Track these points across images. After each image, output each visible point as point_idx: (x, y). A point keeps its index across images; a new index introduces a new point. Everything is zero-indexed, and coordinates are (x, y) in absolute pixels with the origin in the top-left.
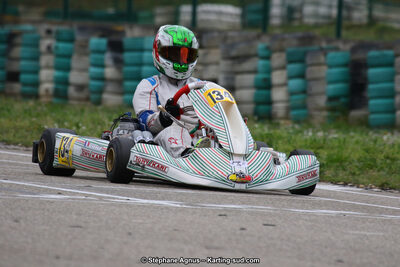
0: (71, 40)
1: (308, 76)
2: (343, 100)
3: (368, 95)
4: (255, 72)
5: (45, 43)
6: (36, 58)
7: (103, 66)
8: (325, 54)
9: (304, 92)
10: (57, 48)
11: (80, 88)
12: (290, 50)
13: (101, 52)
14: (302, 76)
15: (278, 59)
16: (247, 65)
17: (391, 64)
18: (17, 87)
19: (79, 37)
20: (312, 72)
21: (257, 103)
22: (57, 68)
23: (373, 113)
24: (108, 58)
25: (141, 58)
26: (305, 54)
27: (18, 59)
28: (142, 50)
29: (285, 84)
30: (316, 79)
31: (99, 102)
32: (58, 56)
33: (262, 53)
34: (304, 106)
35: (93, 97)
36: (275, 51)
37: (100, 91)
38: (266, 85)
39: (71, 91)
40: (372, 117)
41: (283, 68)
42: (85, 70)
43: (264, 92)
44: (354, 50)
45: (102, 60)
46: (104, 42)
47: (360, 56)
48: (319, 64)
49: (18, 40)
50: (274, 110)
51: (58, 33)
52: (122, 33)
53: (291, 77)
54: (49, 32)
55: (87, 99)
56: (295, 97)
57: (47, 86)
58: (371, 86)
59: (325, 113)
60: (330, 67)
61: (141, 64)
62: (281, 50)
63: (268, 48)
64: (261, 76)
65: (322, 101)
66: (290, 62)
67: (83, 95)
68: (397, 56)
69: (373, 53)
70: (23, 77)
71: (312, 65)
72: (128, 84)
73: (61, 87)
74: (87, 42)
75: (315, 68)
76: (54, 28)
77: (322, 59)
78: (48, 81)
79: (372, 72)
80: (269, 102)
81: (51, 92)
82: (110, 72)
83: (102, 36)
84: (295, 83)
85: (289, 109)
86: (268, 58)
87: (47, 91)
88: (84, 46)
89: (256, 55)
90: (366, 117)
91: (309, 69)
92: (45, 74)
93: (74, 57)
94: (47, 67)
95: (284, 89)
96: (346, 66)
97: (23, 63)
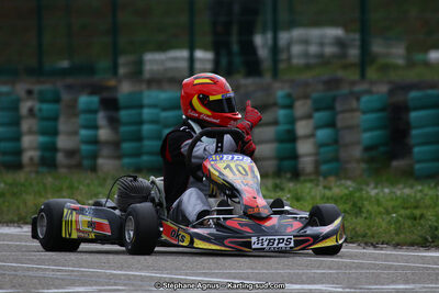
0: (57, 100)
1: (339, 124)
2: (382, 149)
3: (413, 141)
4: (275, 123)
5: (25, 107)
6: (16, 122)
7: (96, 127)
8: (358, 99)
9: (336, 142)
10: (40, 110)
11: (71, 153)
12: (315, 95)
13: (95, 112)
14: (331, 124)
15: (301, 108)
16: (267, 117)
19: (66, 97)
20: (341, 120)
21: (281, 158)
22: (43, 133)
23: (419, 162)
24: (101, 118)
25: (140, 114)
26: (334, 99)
28: (141, 106)
29: (312, 135)
30: (350, 128)
31: (94, 169)
32: (44, 119)
33: (281, 101)
34: (336, 159)
35: (86, 163)
36: (298, 98)
37: (94, 156)
38: (290, 138)
39: (60, 157)
40: (417, 166)
41: (309, 117)
42: (76, 133)
43: (288, 146)
44: (391, 92)
45: (95, 120)
46: (95, 99)
47: (399, 98)
48: (352, 110)
50: (301, 166)
51: (40, 93)
52: (115, 89)
53: (319, 127)
54: (30, 93)
55: (79, 166)
56: (322, 150)
57: (31, 154)
58: (414, 132)
59: (363, 166)
60: (364, 112)
61: (141, 123)
62: (306, 97)
63: (289, 96)
64: (282, 128)
65: (357, 152)
66: (317, 110)
67: (73, 161)
69: (413, 94)
70: (2, 145)
71: (344, 111)
72: (126, 146)
73: (48, 154)
74: (76, 101)
75: (347, 115)
76: (37, 88)
77: (354, 104)
78: (33, 149)
79: (414, 115)
80: (294, 156)
81: (36, 159)
82: (104, 133)
83: (92, 93)
84: (323, 134)
85: (317, 164)
86: (290, 106)
87: (31, 159)
88: (73, 105)
89: (275, 104)
90: (411, 166)
91: (340, 116)
92: (27, 141)
93: (62, 120)
94: (30, 132)
95: (311, 140)
96: (382, 110)
97: (1, 129)
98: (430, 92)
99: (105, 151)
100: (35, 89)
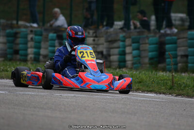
0: (41, 35)
1: (141, 49)
2: (156, 59)
3: (167, 56)
4: (119, 47)
5: (30, 36)
6: (26, 43)
7: (54, 46)
8: (148, 39)
9: (139, 56)
10: (35, 38)
11: (45, 56)
12: (133, 37)
13: (54, 40)
14: (138, 49)
15: (128, 41)
16: (115, 45)
17: (176, 43)
18: (18, 57)
20: (143, 47)
21: (120, 62)
22: (35, 47)
23: (168, 65)
24: (57, 43)
26: (139, 39)
27: (18, 44)
29: (131, 53)
30: (144, 50)
33: (121, 39)
34: (140, 63)
36: (127, 38)
38: (123, 54)
39: (41, 58)
40: (167, 67)
41: (130, 45)
42: (47, 49)
43: (123, 57)
44: (160, 37)
45: (54, 44)
46: (55, 35)
48: (146, 44)
49: (19, 35)
50: (127, 65)
51: (35, 32)
52: (64, 31)
53: (134, 49)
54: (31, 31)
56: (135, 59)
57: (31, 56)
58: (167, 53)
59: (148, 65)
60: (150, 44)
62: (130, 37)
63: (124, 37)
64: (121, 49)
65: (147, 60)
66: (133, 43)
68: (178, 39)
69: (168, 38)
70: (21, 52)
73: (37, 56)
74: (48, 35)
75: (144, 45)
77: (147, 41)
78: (31, 54)
79: (167, 46)
80: (125, 61)
81: (33, 59)
83: (54, 33)
84: (135, 52)
85: (133, 64)
86: (124, 41)
87: (31, 58)
88: (47, 37)
89: (119, 40)
90: (165, 66)
91: (141, 46)
92: (30, 51)
93: (42, 43)
94: (31, 47)
95: (131, 55)
96: (156, 44)
97: (21, 46)
98: (174, 37)
100: (34, 30)
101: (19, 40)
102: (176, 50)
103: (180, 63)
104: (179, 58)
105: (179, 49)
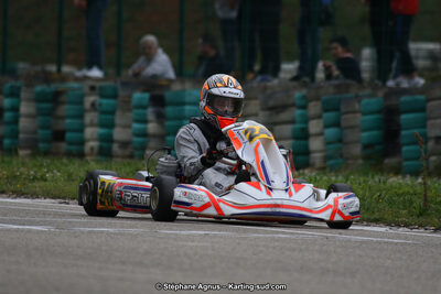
0: (115, 96)
1: (343, 123)
2: (378, 148)
3: (403, 141)
4: (292, 122)
5: (89, 100)
6: (81, 116)
7: (145, 121)
8: (359, 102)
9: (340, 141)
10: (100, 105)
11: (124, 144)
12: (324, 98)
13: (144, 107)
14: (337, 124)
15: (314, 108)
16: (284, 116)
17: (423, 110)
18: (63, 146)
19: (122, 93)
20: (347, 120)
21: (296, 154)
22: (102, 125)
23: (406, 160)
24: (150, 113)
25: (182, 111)
26: (339, 102)
27: (63, 118)
28: (184, 104)
29: (321, 134)
30: (352, 127)
31: (142, 157)
32: (103, 112)
33: (298, 102)
34: (340, 156)
35: (137, 153)
36: (311, 101)
37: (143, 148)
38: (303, 135)
39: (115, 147)
40: (405, 163)
41: (319, 117)
42: (129, 127)
43: (302, 142)
44: (387, 96)
45: (145, 115)
46: (146, 96)
47: (392, 102)
48: (355, 112)
49: (63, 98)
50: (311, 161)
51: (101, 88)
52: (167, 87)
53: (326, 126)
54: (93, 88)
55: (131, 156)
56: (331, 146)
57: (92, 144)
58: (403, 133)
59: (360, 161)
60: (364, 114)
61: (182, 118)
62: (318, 99)
63: (304, 97)
64: (298, 126)
65: (357, 150)
66: (326, 110)
67: (127, 152)
68: (428, 100)
69: (405, 98)
70: (69, 135)
71: (347, 113)
72: (169, 139)
73: (105, 145)
74: (130, 97)
75: (349, 116)
77: (357, 106)
78: (93, 140)
79: (404, 117)
80: (307, 152)
81: (96, 150)
82: (152, 127)
83: (145, 91)
84: (331, 132)
85: (326, 158)
86: (304, 107)
87: (92, 149)
88: (128, 101)
89: (293, 105)
90: (400, 163)
91: (343, 117)
92: (90, 132)
93: (118, 113)
94: (92, 125)
95: (321, 138)
96: (378, 112)
97: (68, 121)
98: (418, 97)
99: (153, 143)
100: (97, 84)
101: (65, 109)
102: (424, 126)
103: (434, 154)
104: (431, 144)
105: (430, 123)
